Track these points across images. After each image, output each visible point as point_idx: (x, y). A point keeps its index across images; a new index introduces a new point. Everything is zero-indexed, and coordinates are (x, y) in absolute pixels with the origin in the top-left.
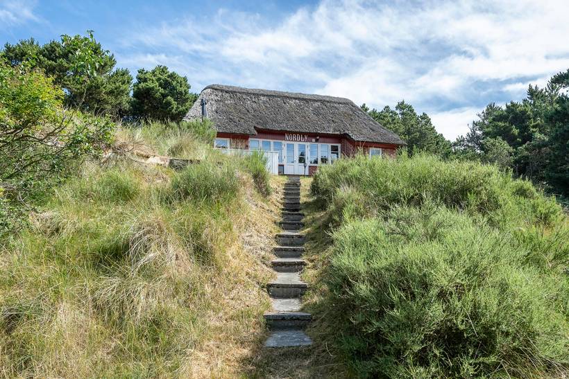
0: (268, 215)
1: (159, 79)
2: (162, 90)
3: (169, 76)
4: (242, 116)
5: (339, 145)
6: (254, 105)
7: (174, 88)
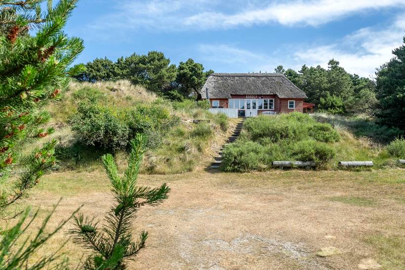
0: (223, 138)
1: (190, 67)
2: (190, 73)
3: (194, 66)
4: (225, 89)
5: (273, 99)
6: (232, 82)
7: (196, 72)
